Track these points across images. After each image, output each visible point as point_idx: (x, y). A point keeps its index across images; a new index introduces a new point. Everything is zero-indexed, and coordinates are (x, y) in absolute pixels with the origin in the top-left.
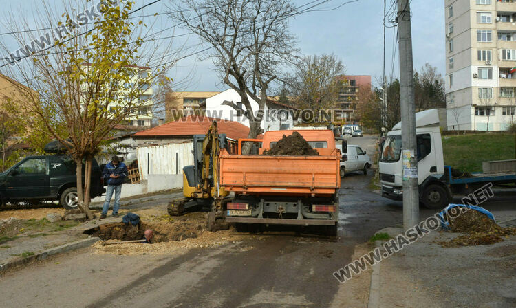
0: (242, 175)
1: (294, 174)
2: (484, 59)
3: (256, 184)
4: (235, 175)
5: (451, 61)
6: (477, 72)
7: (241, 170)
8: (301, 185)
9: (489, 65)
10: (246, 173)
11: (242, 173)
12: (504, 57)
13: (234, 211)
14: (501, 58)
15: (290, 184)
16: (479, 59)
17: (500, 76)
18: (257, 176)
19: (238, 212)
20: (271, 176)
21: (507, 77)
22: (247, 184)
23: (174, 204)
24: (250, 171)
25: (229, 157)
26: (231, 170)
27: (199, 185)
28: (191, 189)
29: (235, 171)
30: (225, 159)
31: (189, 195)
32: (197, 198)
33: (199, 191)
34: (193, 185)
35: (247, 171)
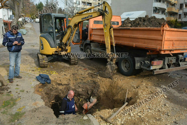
3: (178, 48)
4: (169, 43)
6: (76, 2)
7: (172, 39)
11: (173, 41)
17: (82, 4)
22: (174, 48)
23: (45, 60)
24: (177, 40)
25: (169, 30)
26: (168, 39)
27: (58, 47)
28: (52, 49)
29: (170, 39)
30: (167, 31)
31: (51, 53)
32: (60, 55)
33: (57, 50)
34: (54, 47)
35: (175, 40)
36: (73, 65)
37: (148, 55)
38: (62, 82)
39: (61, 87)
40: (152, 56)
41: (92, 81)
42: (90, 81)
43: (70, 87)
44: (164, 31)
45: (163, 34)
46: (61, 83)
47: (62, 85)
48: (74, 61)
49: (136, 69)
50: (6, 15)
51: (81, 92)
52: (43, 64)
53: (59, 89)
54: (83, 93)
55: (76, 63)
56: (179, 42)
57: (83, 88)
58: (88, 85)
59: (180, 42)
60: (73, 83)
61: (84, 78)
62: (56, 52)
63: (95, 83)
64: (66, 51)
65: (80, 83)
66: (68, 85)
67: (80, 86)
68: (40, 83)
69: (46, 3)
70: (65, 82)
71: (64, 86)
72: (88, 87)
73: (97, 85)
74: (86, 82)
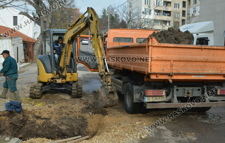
0: (169, 63)
1: (214, 62)
2: (148, 4)
3: (182, 72)
4: (163, 63)
5: (130, 3)
6: (144, 11)
7: (168, 59)
8: (219, 72)
9: (150, 7)
10: (174, 61)
11: (169, 61)
12: (157, 4)
13: (151, 98)
14: (155, 4)
15: (210, 72)
16: (145, 4)
17: (154, 14)
18: (182, 64)
19: (154, 98)
20: (194, 64)
21: (157, 14)
22: (174, 72)
23: (36, 89)
24: (177, 59)
25: (157, 45)
26: (159, 59)
27: (55, 72)
28: (48, 75)
29: (163, 59)
30: (154, 47)
31: (46, 80)
32: (55, 83)
33: (55, 77)
34: (51, 72)
35: (175, 59)
36: (76, 98)
37: (146, 81)
38: (42, 115)
39: (39, 122)
40: (152, 83)
41: (80, 117)
42: (77, 117)
43: (50, 122)
44: (150, 47)
45: (148, 51)
46: (40, 115)
47: (42, 119)
48: (76, 92)
49: (135, 101)
50: (37, 32)
51: (65, 130)
52: (33, 94)
53: (36, 123)
54: (68, 133)
55: (79, 96)
56: (185, 62)
57: (67, 125)
58: (74, 122)
59: (188, 64)
60: (56, 118)
61: (71, 113)
62: (52, 79)
63: (83, 119)
64: (64, 77)
65: (65, 118)
66: (49, 119)
67: (64, 122)
68: (6, 111)
69: (102, 14)
70: (45, 115)
71: (44, 120)
72: (74, 125)
73: (84, 123)
74: (73, 118)
